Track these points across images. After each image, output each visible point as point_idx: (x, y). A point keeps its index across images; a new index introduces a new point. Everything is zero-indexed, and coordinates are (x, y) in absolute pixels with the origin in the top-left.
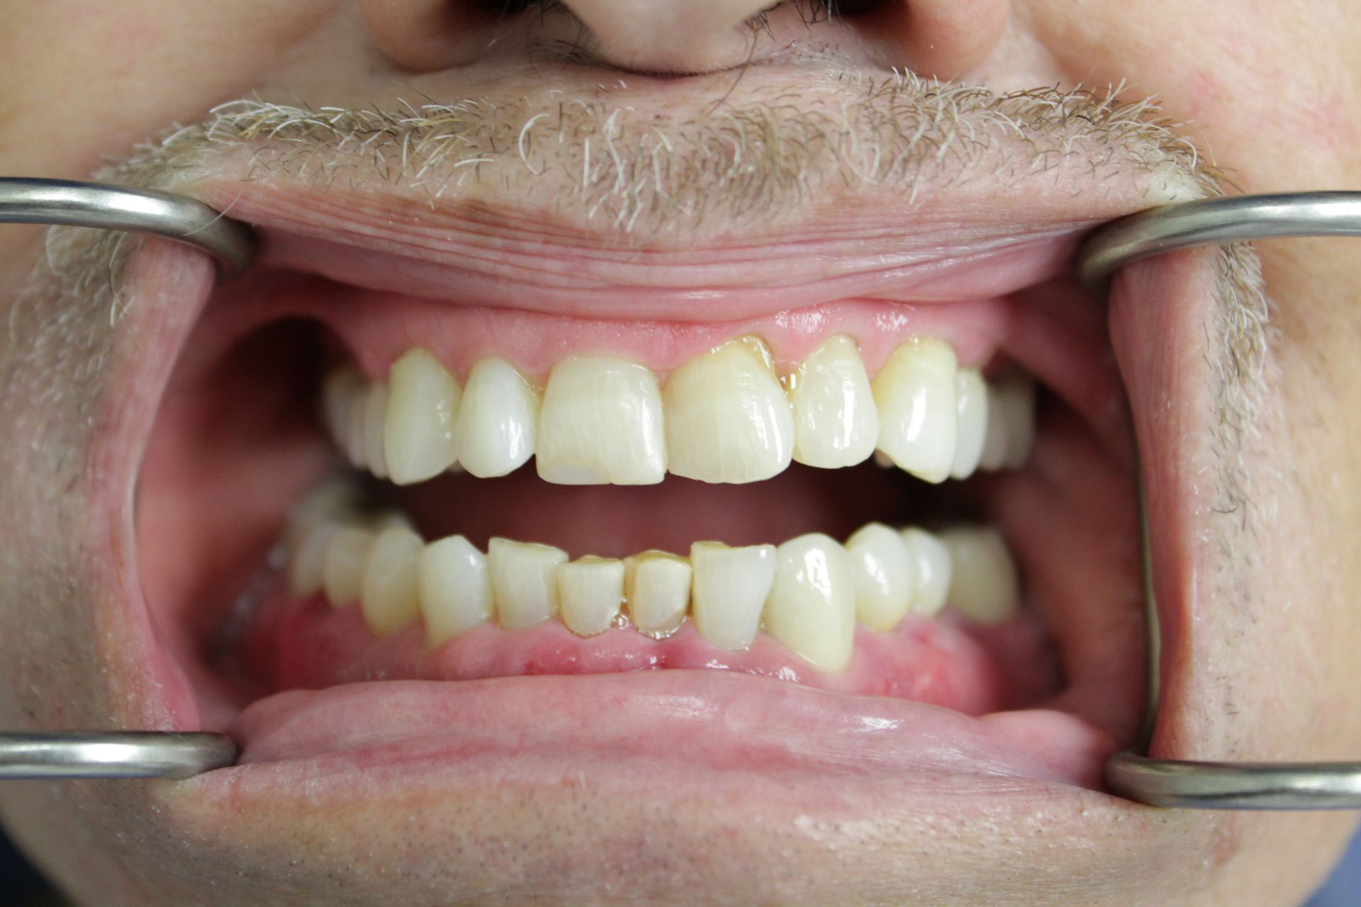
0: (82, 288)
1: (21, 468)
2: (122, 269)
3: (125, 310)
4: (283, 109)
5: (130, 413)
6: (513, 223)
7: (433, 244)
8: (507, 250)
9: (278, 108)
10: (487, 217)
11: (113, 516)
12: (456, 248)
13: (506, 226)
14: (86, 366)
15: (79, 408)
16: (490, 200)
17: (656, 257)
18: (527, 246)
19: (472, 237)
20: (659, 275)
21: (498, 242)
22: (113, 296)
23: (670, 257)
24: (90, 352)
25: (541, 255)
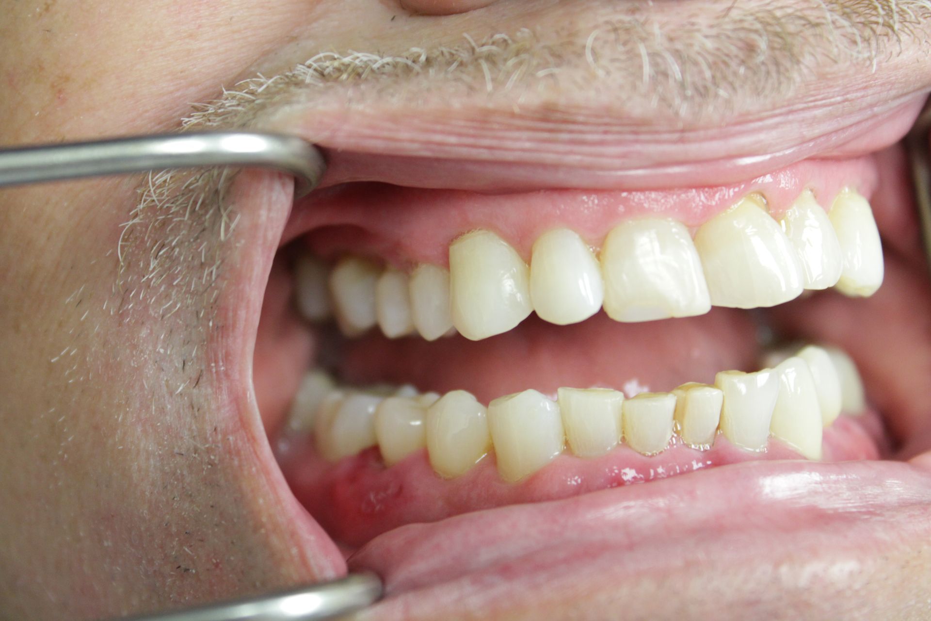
0: (193, 211)
1: (150, 370)
2: (228, 191)
3: (233, 226)
4: (364, 56)
5: (242, 313)
6: (581, 119)
7: (509, 144)
8: (573, 142)
9: (359, 55)
10: (558, 116)
11: (238, 401)
12: (528, 145)
13: (574, 122)
14: (200, 278)
15: (198, 313)
16: (562, 101)
17: (691, 135)
18: (589, 137)
19: (546, 135)
20: (694, 149)
21: (565, 136)
22: (221, 216)
23: (702, 133)
24: (202, 265)
25: (602, 143)
